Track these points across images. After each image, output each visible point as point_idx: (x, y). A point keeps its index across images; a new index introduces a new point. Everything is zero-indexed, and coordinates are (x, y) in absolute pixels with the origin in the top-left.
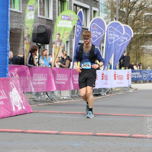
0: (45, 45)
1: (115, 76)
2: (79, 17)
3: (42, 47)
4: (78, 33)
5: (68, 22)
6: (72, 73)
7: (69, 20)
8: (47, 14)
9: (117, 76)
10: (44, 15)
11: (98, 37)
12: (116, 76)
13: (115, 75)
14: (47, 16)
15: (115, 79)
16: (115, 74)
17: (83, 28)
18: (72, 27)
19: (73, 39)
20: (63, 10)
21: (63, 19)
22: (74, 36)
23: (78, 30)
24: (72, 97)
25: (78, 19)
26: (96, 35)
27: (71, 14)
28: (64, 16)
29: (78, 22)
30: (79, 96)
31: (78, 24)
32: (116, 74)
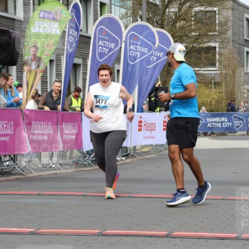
0: (10, 67)
1: (140, 124)
2: (72, 13)
3: (4, 71)
4: (71, 44)
5: (52, 23)
6: (60, 119)
7: (54, 19)
8: (13, 9)
9: (145, 125)
10: (6, 11)
11: (109, 52)
12: (143, 124)
13: (140, 122)
14: (13, 12)
15: (140, 130)
16: (141, 120)
17: (80, 35)
18: (59, 32)
19: (62, 57)
20: (43, 2)
21: (43, 18)
22: (64, 49)
23: (71, 39)
24: (61, 165)
25: (71, 18)
26: (106, 47)
27: (57, 8)
28: (44, 12)
29: (72, 25)
30: (73, 162)
31: (72, 27)
32: (143, 122)
